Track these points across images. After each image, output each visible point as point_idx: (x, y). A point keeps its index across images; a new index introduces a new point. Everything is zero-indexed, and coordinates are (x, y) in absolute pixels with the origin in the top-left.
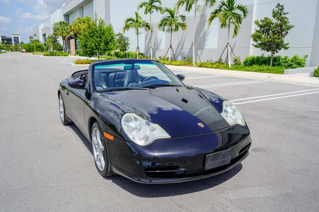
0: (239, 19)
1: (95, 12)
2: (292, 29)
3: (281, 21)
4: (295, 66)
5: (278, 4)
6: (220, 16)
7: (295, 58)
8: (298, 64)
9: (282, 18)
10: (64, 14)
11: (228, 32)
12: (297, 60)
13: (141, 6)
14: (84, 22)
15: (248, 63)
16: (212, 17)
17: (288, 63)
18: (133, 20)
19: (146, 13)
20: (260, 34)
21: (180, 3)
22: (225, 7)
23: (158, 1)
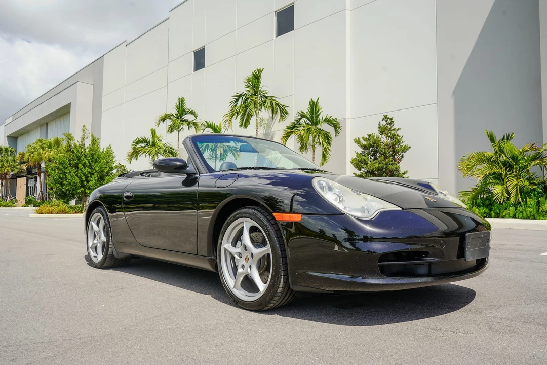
0: (328, 139)
1: (84, 126)
2: (408, 152)
3: (392, 139)
5: (385, 116)
6: (299, 132)
9: (394, 135)
10: (8, 134)
11: (312, 157)
13: (163, 120)
14: (50, 147)
16: (287, 134)
18: (145, 141)
20: (365, 157)
21: (234, 113)
22: (305, 119)
23: (192, 113)
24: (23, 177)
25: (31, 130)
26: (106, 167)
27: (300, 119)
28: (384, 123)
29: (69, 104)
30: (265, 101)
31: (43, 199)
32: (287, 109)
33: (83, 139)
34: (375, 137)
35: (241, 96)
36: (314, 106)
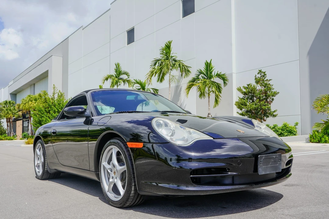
0: (219, 89)
1: (54, 85)
2: (277, 96)
3: (265, 87)
4: (286, 134)
5: (259, 71)
6: (198, 84)
7: (285, 126)
8: (289, 132)
9: (266, 84)
10: (11, 92)
11: (208, 101)
12: (287, 128)
13: (107, 79)
14: (36, 100)
16: (189, 86)
17: (278, 131)
19: (112, 85)
20: (245, 101)
21: (152, 74)
22: (202, 75)
23: (126, 73)
24: (20, 120)
25: (24, 89)
27: (199, 75)
29: (48, 71)
30: (175, 63)
31: (32, 134)
32: (189, 69)
33: (54, 94)
34: (252, 86)
35: (158, 60)
36: (208, 66)
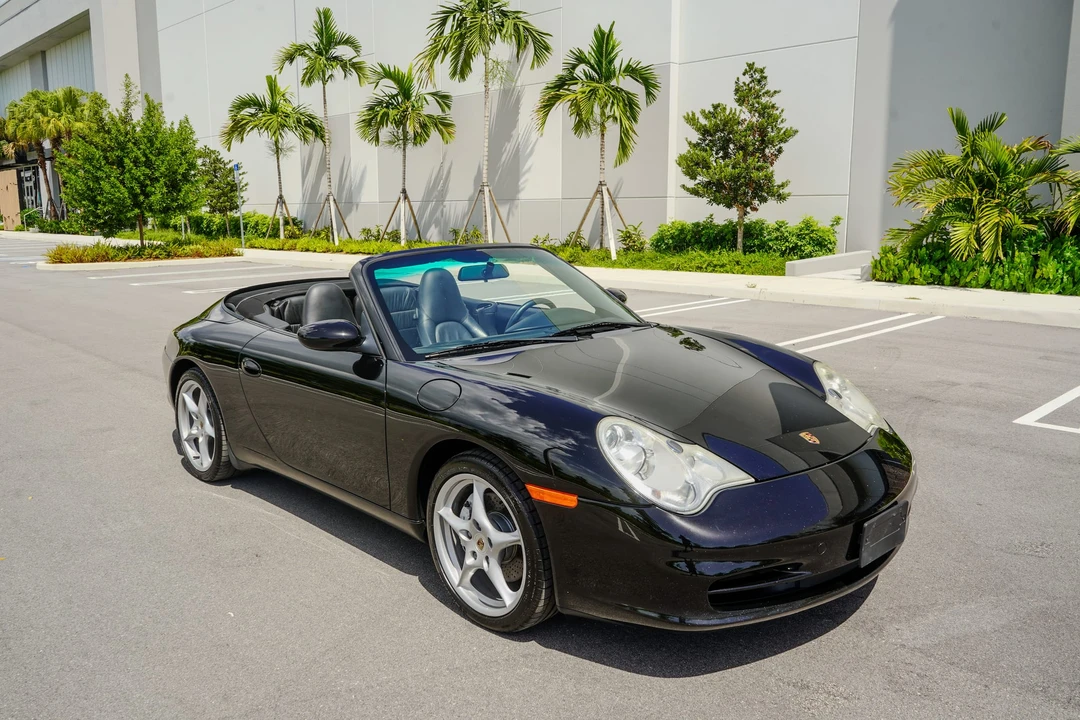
0: (631, 108)
1: (127, 75)
2: (792, 141)
3: (761, 115)
4: (808, 249)
5: (749, 64)
6: (572, 95)
7: (808, 225)
8: (817, 245)
9: (765, 107)
11: (600, 147)
12: (812, 231)
13: (291, 58)
14: (57, 109)
15: (667, 244)
16: (548, 101)
17: (787, 241)
18: (258, 104)
19: (308, 78)
20: (704, 154)
21: (436, 51)
22: (587, 68)
23: (348, 42)
24: (9, 167)
25: (12, 67)
26: (181, 164)
27: (574, 67)
28: (747, 79)
30: (502, 22)
31: (56, 216)
32: (549, 41)
33: (128, 105)
34: (727, 112)
35: (452, 11)
36: (604, 42)
